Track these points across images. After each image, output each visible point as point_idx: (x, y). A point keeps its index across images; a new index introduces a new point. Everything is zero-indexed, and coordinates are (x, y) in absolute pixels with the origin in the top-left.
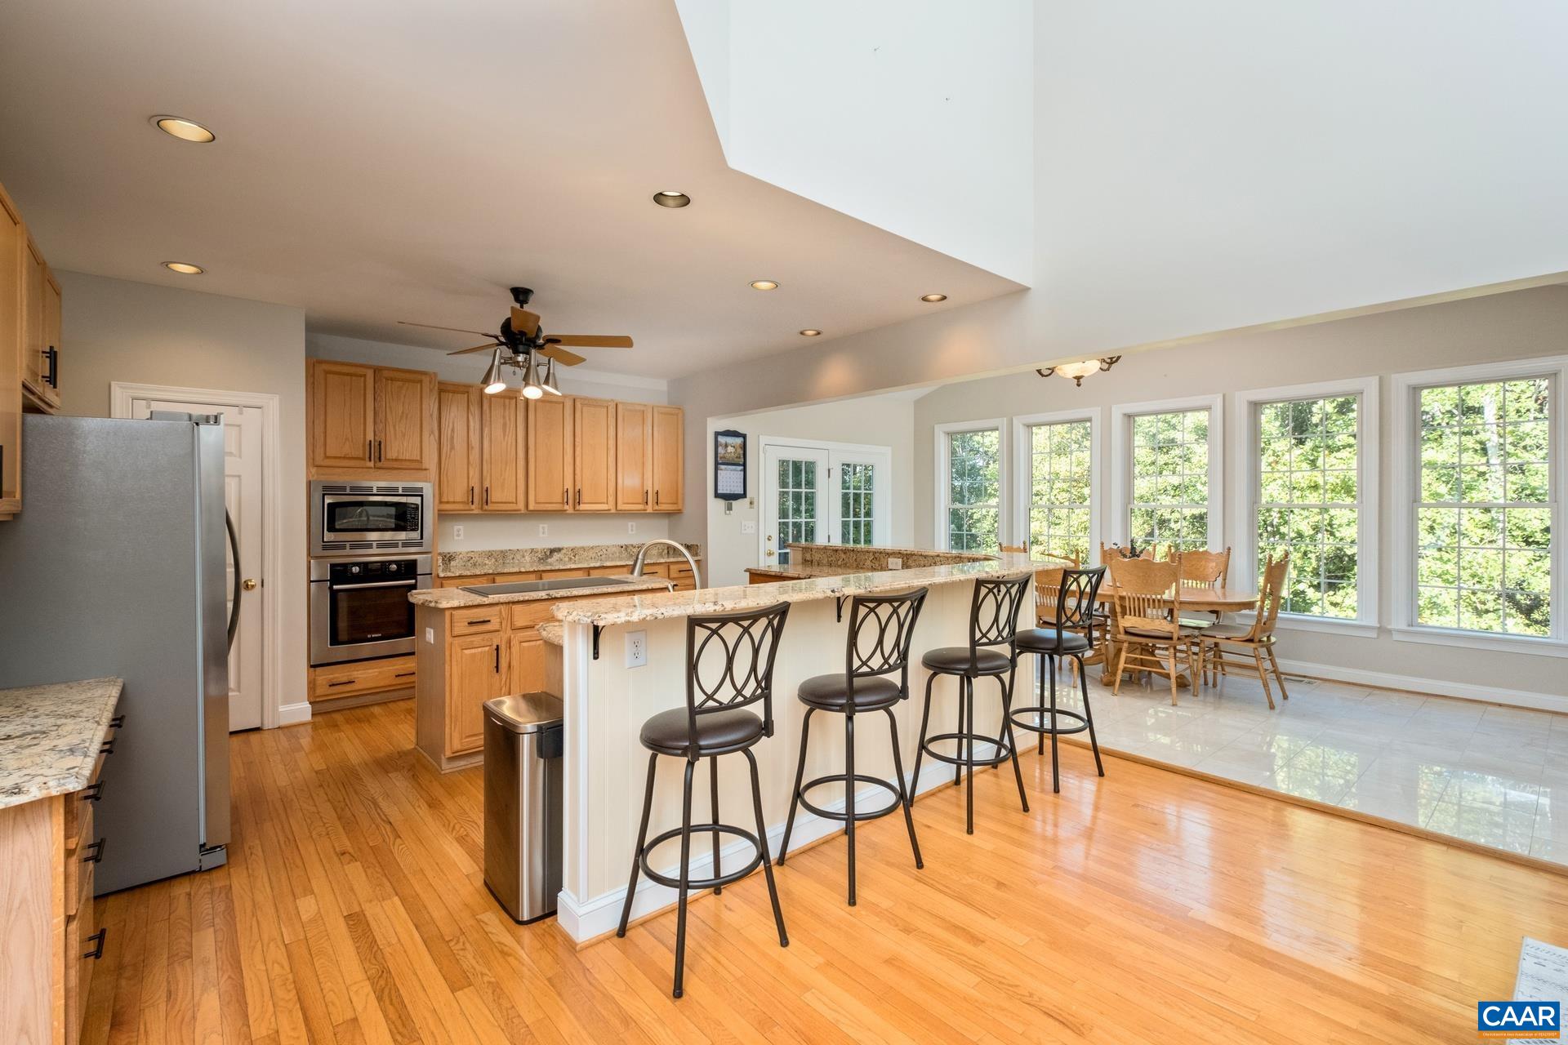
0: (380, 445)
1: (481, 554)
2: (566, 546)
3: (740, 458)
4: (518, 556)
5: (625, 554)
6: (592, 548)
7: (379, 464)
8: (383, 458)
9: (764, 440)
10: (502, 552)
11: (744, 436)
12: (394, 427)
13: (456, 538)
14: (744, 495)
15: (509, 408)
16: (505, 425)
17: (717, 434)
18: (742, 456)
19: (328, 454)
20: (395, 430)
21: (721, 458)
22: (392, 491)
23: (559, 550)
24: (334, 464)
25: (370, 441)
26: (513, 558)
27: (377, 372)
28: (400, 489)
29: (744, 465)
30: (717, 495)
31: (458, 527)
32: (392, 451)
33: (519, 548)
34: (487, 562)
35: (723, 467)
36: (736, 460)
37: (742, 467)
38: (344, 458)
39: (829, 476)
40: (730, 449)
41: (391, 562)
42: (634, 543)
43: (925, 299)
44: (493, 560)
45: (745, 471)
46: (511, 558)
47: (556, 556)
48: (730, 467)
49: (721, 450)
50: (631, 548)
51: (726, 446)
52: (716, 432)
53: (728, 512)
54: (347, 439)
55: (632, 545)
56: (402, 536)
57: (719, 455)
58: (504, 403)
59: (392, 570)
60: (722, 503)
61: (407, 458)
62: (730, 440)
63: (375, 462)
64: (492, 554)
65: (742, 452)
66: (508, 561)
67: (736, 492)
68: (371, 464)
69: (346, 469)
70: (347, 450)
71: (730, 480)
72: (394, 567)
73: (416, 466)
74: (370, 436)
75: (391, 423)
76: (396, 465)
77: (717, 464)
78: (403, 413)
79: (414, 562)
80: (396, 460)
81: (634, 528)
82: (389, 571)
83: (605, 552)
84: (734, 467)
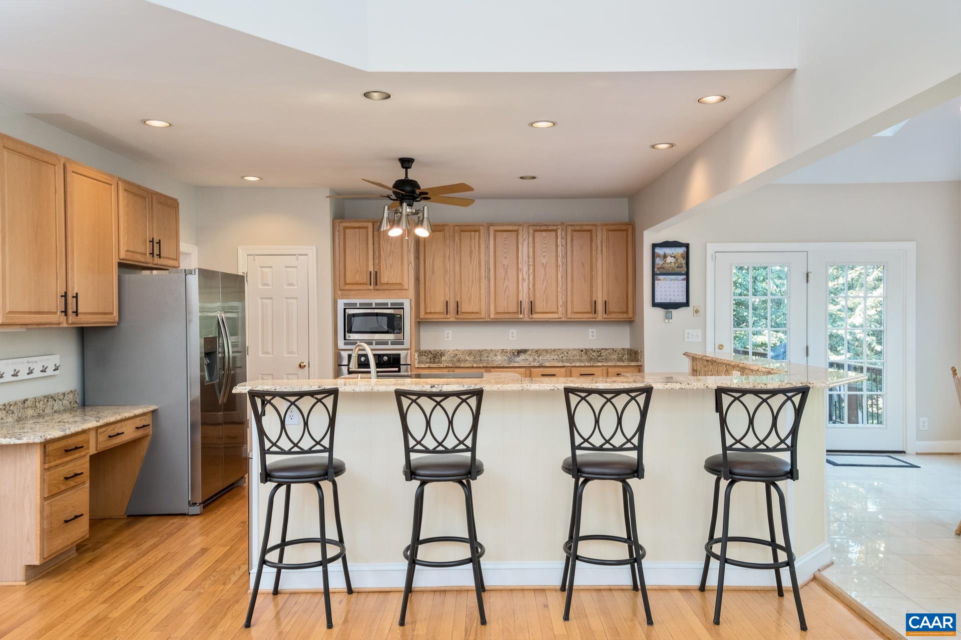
0: (376, 274)
1: (463, 352)
2: (531, 348)
3: (682, 267)
4: (492, 355)
5: (585, 357)
6: (554, 350)
7: (377, 287)
8: (378, 283)
9: (711, 248)
10: (479, 351)
11: (687, 246)
12: (386, 261)
13: (446, 339)
14: (687, 304)
15: (474, 239)
16: (471, 252)
17: (654, 246)
18: (684, 266)
19: (347, 282)
20: (386, 263)
21: (658, 269)
22: (384, 306)
23: (525, 351)
24: (351, 288)
25: (370, 272)
26: (488, 357)
27: (375, 224)
28: (389, 304)
29: (687, 274)
30: (655, 305)
31: (448, 331)
32: (385, 278)
33: (492, 349)
34: (468, 358)
35: (661, 277)
36: (676, 269)
37: (685, 277)
38: (356, 284)
39: (807, 282)
40: (669, 260)
41: (384, 355)
42: (594, 347)
44: (473, 357)
45: (687, 280)
46: (486, 356)
47: (522, 357)
48: (668, 277)
49: (658, 261)
50: (591, 352)
51: (665, 256)
52: (653, 244)
53: (667, 321)
54: (357, 271)
55: (592, 350)
56: (390, 337)
57: (656, 266)
58: (471, 235)
59: (385, 360)
60: (660, 312)
61: (394, 282)
62: (668, 251)
63: (374, 286)
64: (471, 353)
65: (684, 262)
66: (484, 359)
67: (677, 301)
68: (372, 287)
69: (358, 291)
70: (358, 279)
71: (669, 289)
72: (385, 358)
73: (398, 287)
74: (371, 269)
75: (383, 258)
76: (386, 287)
77: (654, 275)
78: (390, 251)
79: (399, 355)
80: (387, 284)
81: (595, 334)
82: (383, 361)
83: (566, 354)
84: (674, 277)
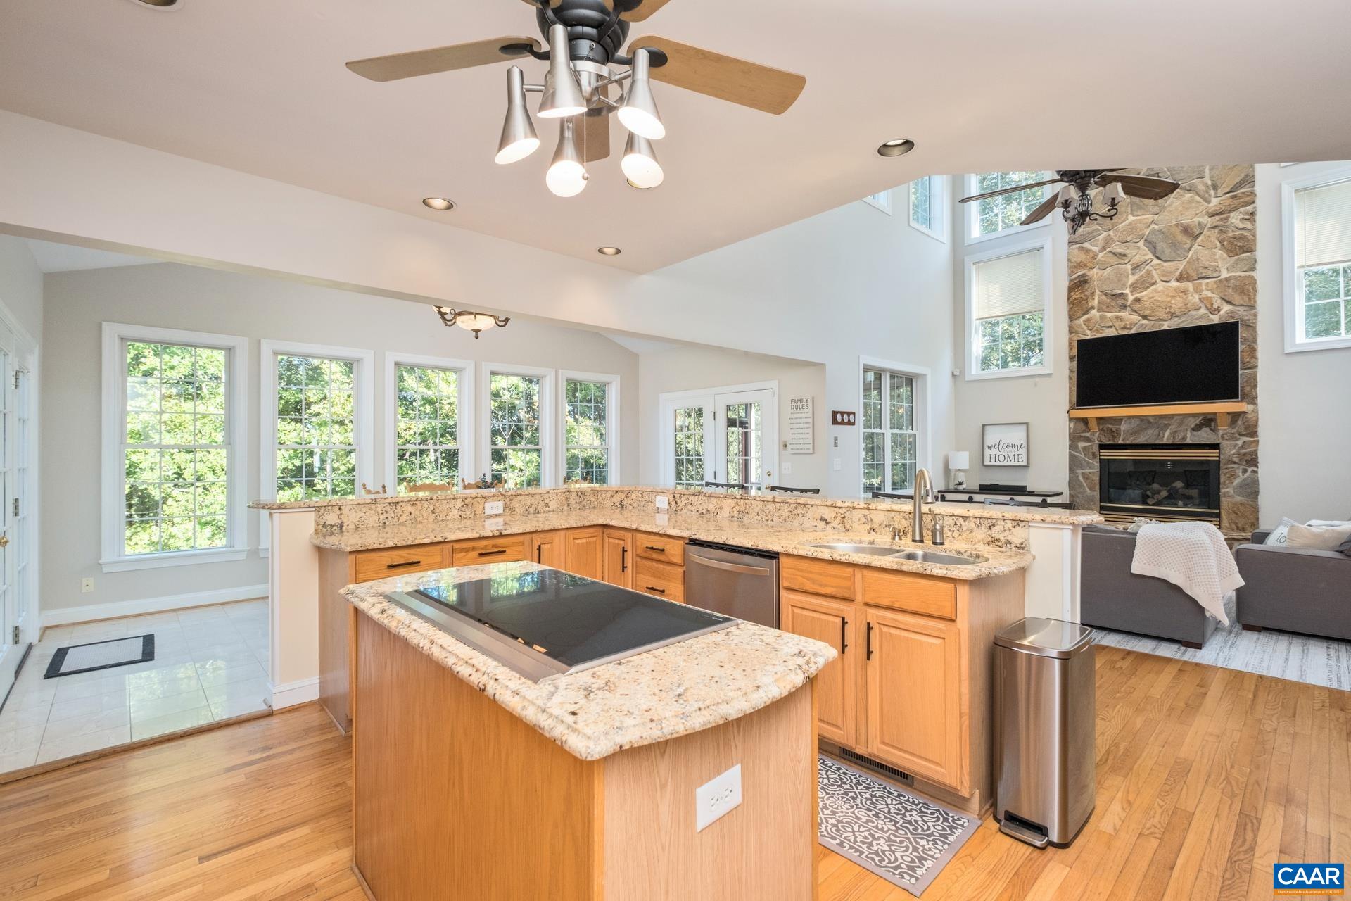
43: (601, 251)
